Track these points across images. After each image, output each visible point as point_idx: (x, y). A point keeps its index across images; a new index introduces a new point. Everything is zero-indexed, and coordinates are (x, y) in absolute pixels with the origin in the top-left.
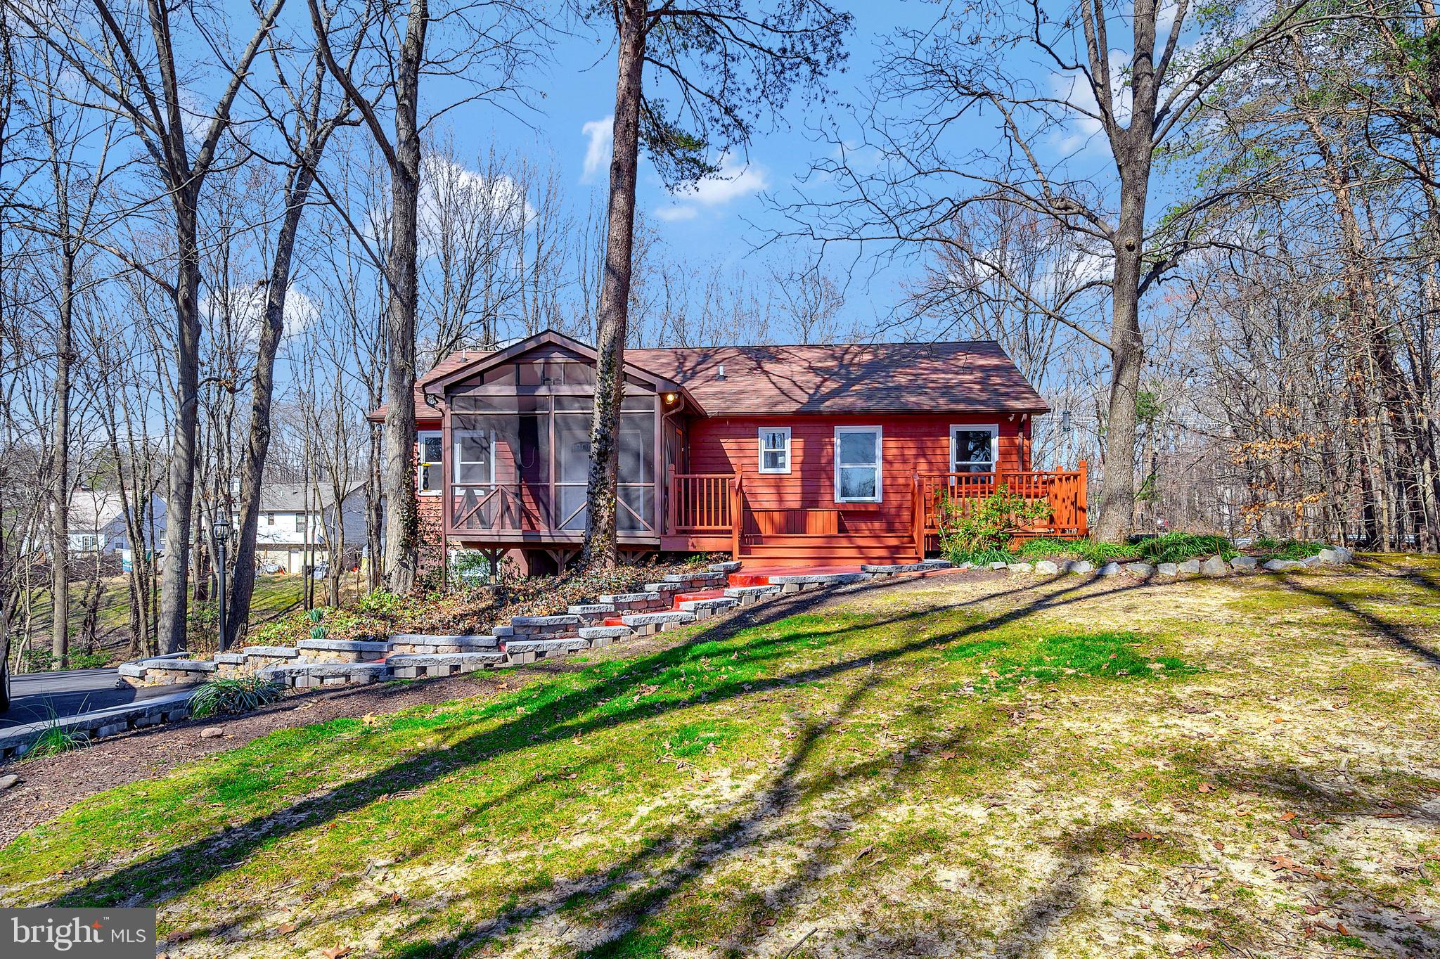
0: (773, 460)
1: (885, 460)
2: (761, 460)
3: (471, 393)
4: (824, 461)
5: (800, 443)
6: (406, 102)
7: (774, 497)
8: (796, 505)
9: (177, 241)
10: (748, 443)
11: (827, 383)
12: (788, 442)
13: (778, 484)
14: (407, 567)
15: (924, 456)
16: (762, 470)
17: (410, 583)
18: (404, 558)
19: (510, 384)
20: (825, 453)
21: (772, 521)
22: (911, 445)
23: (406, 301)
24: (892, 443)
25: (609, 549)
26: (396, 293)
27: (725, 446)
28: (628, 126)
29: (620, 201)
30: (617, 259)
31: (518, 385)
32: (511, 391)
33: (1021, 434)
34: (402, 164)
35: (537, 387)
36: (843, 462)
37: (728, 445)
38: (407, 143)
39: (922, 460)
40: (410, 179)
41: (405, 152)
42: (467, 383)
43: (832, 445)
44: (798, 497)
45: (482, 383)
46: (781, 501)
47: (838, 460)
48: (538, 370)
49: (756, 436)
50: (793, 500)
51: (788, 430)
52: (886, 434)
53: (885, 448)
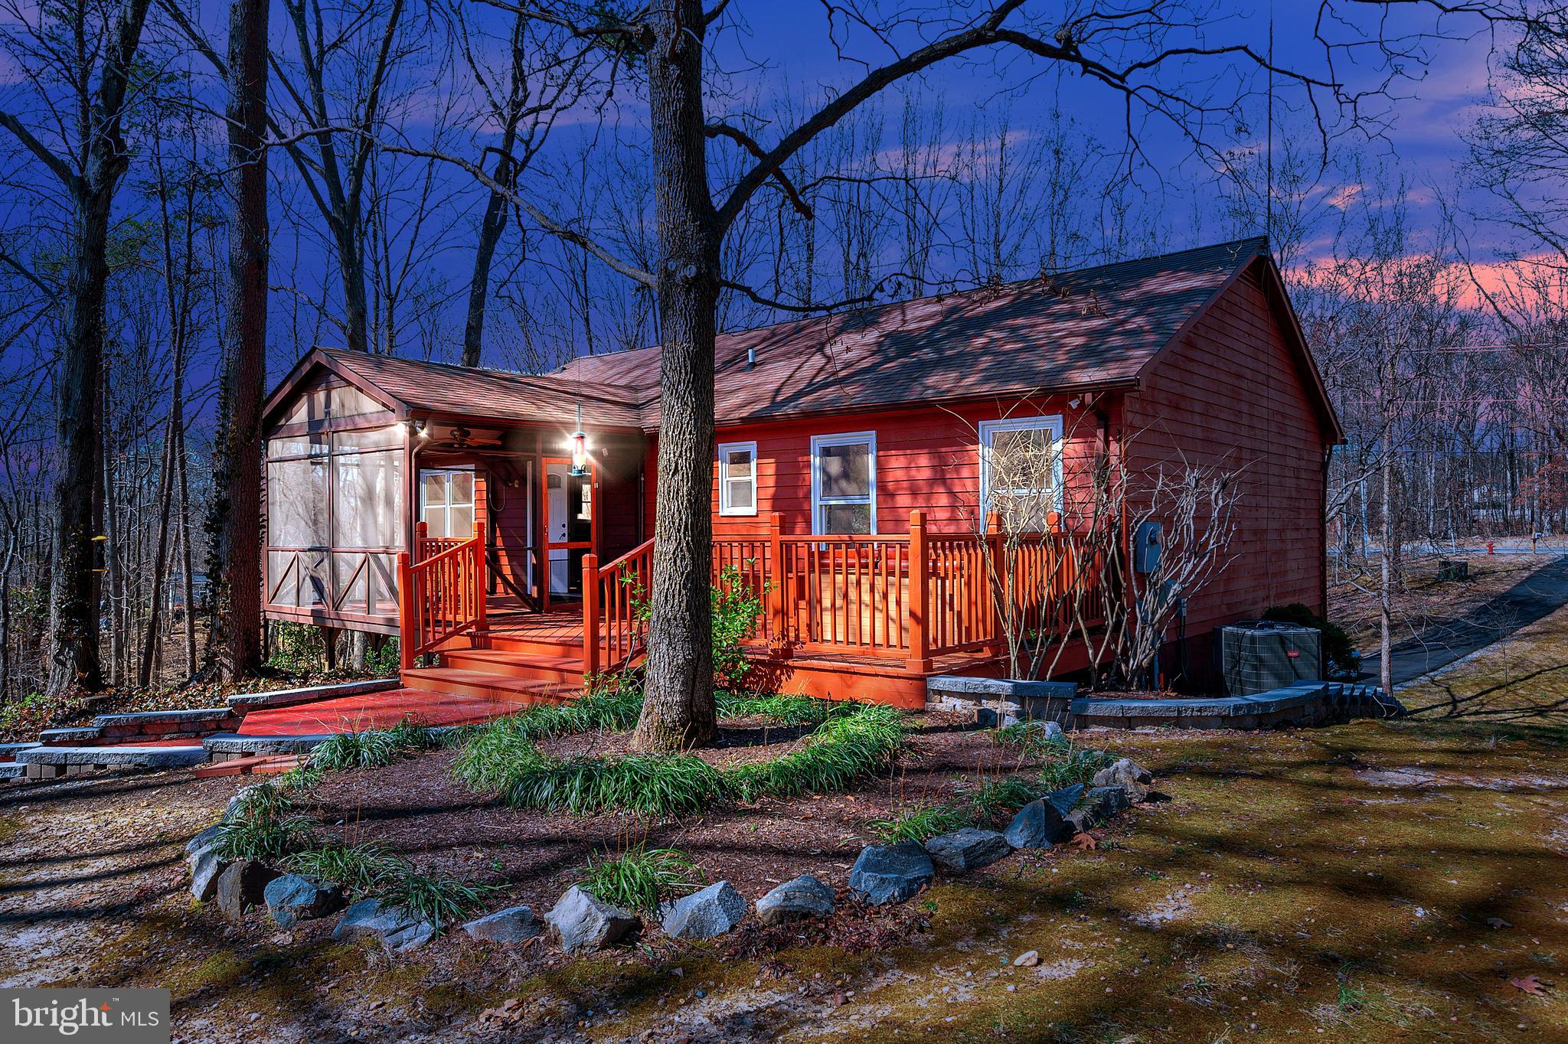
1: (883, 491)
4: (800, 493)
5: (770, 469)
12: (753, 466)
16: (725, 510)
20: (799, 480)
22: (924, 461)
33: (1100, 433)
35: (322, 421)
36: (825, 494)
39: (940, 488)
43: (808, 465)
47: (817, 492)
48: (322, 399)
51: (753, 447)
52: (882, 445)
53: (881, 469)
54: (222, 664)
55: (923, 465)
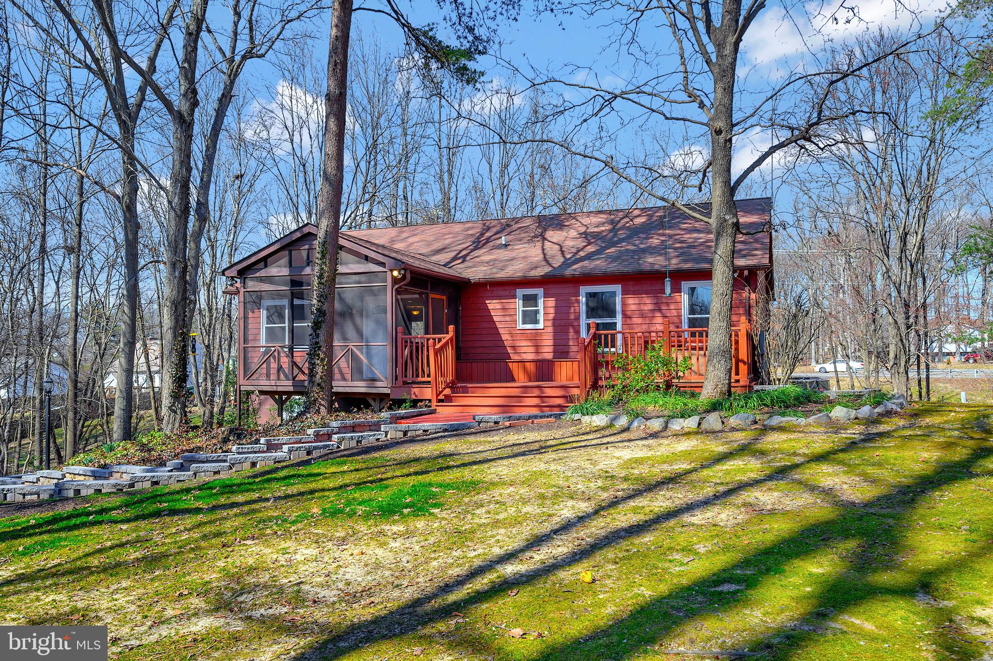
0: (529, 317)
1: (625, 316)
2: (519, 317)
3: (258, 275)
4: (572, 317)
5: (551, 302)
6: (186, 65)
7: (532, 349)
8: (549, 356)
9: (122, 162)
10: (509, 303)
11: (589, 247)
12: (541, 302)
13: (535, 338)
14: (175, 412)
15: (660, 310)
16: (520, 326)
17: (177, 425)
18: (173, 405)
19: (285, 267)
20: (572, 310)
21: (525, 369)
22: (648, 301)
23: (179, 212)
24: (632, 301)
25: (323, 399)
26: (172, 207)
27: (490, 307)
28: (336, 65)
29: (332, 125)
30: (331, 169)
31: (291, 266)
32: (285, 271)
33: (747, 289)
34: (179, 112)
35: (303, 268)
36: (588, 317)
37: (493, 305)
38: (185, 95)
39: (658, 314)
40: (184, 121)
41: (183, 102)
42: (255, 267)
43: (578, 302)
44: (551, 349)
45: (266, 266)
46: (537, 353)
47: (583, 316)
48: (304, 254)
49: (514, 297)
50: (547, 353)
51: (540, 291)
52: (625, 292)
53: (624, 304)
54: (321, 404)
55: (648, 303)
